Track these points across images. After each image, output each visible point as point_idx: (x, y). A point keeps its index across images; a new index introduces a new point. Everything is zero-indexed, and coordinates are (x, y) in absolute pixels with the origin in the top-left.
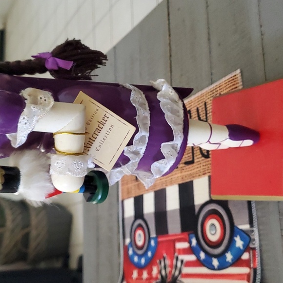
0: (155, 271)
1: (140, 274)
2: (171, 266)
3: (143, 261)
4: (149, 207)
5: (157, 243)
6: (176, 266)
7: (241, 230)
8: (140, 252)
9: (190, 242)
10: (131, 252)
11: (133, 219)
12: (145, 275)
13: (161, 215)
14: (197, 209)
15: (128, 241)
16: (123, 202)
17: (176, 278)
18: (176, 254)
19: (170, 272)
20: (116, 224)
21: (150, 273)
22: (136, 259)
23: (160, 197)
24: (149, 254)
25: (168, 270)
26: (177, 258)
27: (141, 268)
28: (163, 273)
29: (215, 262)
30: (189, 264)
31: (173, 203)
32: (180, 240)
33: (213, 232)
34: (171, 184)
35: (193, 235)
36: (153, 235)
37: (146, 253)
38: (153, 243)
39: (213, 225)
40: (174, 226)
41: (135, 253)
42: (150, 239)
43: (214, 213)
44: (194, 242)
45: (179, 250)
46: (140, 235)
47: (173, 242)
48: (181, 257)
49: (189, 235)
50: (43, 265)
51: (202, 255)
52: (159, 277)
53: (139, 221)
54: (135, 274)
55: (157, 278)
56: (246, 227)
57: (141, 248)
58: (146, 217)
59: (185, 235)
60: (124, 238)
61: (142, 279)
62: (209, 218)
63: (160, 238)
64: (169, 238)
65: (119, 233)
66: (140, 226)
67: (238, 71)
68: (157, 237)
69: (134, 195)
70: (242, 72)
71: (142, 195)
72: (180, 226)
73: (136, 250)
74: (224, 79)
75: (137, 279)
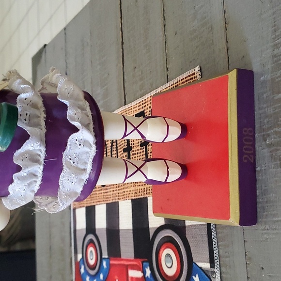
4: (101, 222)
5: (109, 265)
7: (201, 268)
8: (92, 272)
9: (144, 272)
10: (82, 270)
11: (85, 232)
13: (113, 232)
14: (151, 234)
15: (80, 256)
16: (74, 210)
20: (68, 234)
22: (88, 279)
24: (101, 276)
31: (126, 222)
32: (134, 267)
33: (169, 265)
34: (124, 198)
35: (147, 264)
36: (105, 255)
37: (98, 274)
38: (104, 264)
39: (168, 255)
40: (127, 249)
41: (87, 272)
42: (102, 259)
43: (169, 241)
44: (148, 272)
45: (132, 278)
46: (91, 252)
47: (127, 268)
49: (143, 263)
53: (91, 237)
56: (206, 265)
57: (92, 268)
58: (97, 232)
59: (138, 262)
60: (76, 252)
62: (165, 245)
63: (113, 260)
64: (122, 262)
65: (71, 245)
66: (91, 241)
67: (197, 68)
68: (108, 258)
69: (86, 205)
70: (201, 70)
71: (94, 206)
72: (133, 249)
73: (88, 269)
74: (181, 77)
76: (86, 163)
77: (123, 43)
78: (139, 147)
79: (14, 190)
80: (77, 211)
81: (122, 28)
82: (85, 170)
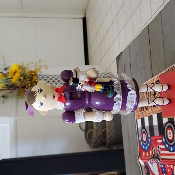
0: (151, 153)
1: (146, 154)
2: (156, 151)
3: (146, 148)
4: (147, 124)
5: (151, 140)
6: (158, 150)
8: (145, 144)
9: (162, 140)
10: (141, 144)
11: (141, 128)
13: (151, 127)
14: (164, 125)
15: (140, 138)
16: (137, 120)
17: (159, 155)
18: (158, 145)
19: (156, 153)
20: (135, 130)
21: (149, 154)
22: (144, 147)
23: (151, 118)
24: (148, 145)
25: (155, 152)
26: (158, 147)
27: (146, 151)
28: (154, 153)
29: (172, 149)
30: (163, 149)
31: (155, 122)
32: (159, 139)
33: (170, 136)
34: (154, 113)
35: (163, 137)
36: (149, 136)
37: (147, 144)
38: (149, 140)
39: (170, 132)
40: (156, 133)
41: (143, 144)
42: (148, 138)
43: (170, 127)
44: (164, 140)
45: (159, 143)
46: (144, 136)
47: (157, 139)
48: (160, 146)
49: (162, 137)
51: (167, 146)
52: (152, 155)
53: (144, 130)
54: (144, 154)
55: (151, 156)
57: (145, 142)
58: (146, 128)
60: (139, 137)
61: (146, 156)
62: (168, 129)
63: (152, 137)
64: (155, 138)
65: (136, 135)
66: (144, 132)
68: (150, 137)
69: (141, 118)
71: (144, 118)
73: (143, 143)
75: (144, 156)
76: (134, 100)
77: (151, 53)
79: (114, 108)
80: (138, 120)
81: (150, 48)
82: (134, 102)
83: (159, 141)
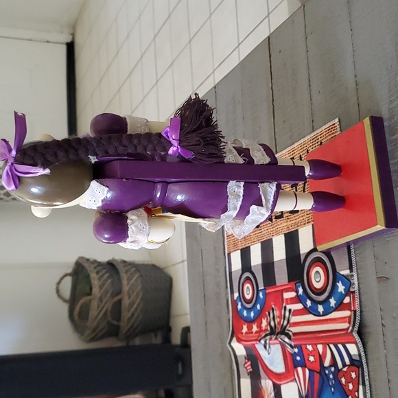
0: (264, 323)
1: (250, 328)
2: (280, 317)
3: (252, 314)
4: (256, 259)
5: (266, 295)
6: (285, 316)
7: (343, 275)
8: (249, 306)
9: (297, 291)
10: (239, 307)
11: (241, 272)
12: (255, 328)
13: (268, 266)
14: (302, 258)
15: (236, 295)
16: (229, 254)
17: (286, 327)
18: (284, 305)
19: (279, 323)
20: (223, 279)
21: (259, 326)
22: (245, 313)
23: (267, 247)
24: (258, 307)
25: (277, 320)
26: (285, 307)
27: (250, 322)
28: (272, 324)
29: (321, 309)
30: (297, 313)
31: (279, 253)
33: (318, 280)
34: (278, 234)
35: (300, 284)
36: (261, 287)
37: (255, 305)
38: (261, 295)
39: (317, 272)
40: (281, 276)
41: (244, 307)
42: (258, 291)
43: (318, 261)
44: (301, 290)
45: (287, 299)
46: (248, 287)
47: (282, 292)
48: (289, 307)
49: (296, 284)
50: (137, 341)
51: (309, 303)
52: (269, 329)
53: (247, 274)
54: (245, 329)
55: (266, 330)
56: (346, 272)
57: (249, 302)
58: (252, 269)
59: (292, 285)
60: (232, 292)
61: (252, 333)
62: (314, 265)
63: (268, 289)
64: (277, 289)
65: (227, 288)
66: (248, 278)
67: (337, 120)
68: (265, 289)
69: (240, 248)
70: (339, 121)
71: (249, 247)
72: (287, 276)
73: (245, 304)
74: (324, 127)
75: (246, 333)
78: (290, 189)
80: (232, 254)
83: (289, 295)
